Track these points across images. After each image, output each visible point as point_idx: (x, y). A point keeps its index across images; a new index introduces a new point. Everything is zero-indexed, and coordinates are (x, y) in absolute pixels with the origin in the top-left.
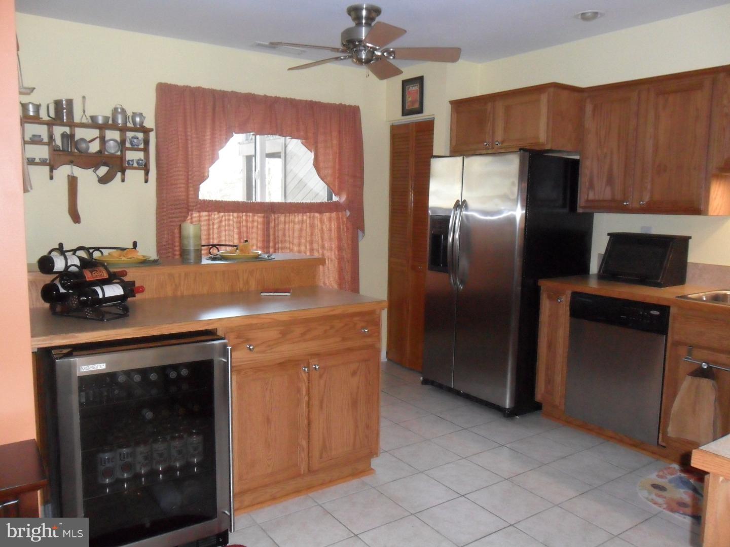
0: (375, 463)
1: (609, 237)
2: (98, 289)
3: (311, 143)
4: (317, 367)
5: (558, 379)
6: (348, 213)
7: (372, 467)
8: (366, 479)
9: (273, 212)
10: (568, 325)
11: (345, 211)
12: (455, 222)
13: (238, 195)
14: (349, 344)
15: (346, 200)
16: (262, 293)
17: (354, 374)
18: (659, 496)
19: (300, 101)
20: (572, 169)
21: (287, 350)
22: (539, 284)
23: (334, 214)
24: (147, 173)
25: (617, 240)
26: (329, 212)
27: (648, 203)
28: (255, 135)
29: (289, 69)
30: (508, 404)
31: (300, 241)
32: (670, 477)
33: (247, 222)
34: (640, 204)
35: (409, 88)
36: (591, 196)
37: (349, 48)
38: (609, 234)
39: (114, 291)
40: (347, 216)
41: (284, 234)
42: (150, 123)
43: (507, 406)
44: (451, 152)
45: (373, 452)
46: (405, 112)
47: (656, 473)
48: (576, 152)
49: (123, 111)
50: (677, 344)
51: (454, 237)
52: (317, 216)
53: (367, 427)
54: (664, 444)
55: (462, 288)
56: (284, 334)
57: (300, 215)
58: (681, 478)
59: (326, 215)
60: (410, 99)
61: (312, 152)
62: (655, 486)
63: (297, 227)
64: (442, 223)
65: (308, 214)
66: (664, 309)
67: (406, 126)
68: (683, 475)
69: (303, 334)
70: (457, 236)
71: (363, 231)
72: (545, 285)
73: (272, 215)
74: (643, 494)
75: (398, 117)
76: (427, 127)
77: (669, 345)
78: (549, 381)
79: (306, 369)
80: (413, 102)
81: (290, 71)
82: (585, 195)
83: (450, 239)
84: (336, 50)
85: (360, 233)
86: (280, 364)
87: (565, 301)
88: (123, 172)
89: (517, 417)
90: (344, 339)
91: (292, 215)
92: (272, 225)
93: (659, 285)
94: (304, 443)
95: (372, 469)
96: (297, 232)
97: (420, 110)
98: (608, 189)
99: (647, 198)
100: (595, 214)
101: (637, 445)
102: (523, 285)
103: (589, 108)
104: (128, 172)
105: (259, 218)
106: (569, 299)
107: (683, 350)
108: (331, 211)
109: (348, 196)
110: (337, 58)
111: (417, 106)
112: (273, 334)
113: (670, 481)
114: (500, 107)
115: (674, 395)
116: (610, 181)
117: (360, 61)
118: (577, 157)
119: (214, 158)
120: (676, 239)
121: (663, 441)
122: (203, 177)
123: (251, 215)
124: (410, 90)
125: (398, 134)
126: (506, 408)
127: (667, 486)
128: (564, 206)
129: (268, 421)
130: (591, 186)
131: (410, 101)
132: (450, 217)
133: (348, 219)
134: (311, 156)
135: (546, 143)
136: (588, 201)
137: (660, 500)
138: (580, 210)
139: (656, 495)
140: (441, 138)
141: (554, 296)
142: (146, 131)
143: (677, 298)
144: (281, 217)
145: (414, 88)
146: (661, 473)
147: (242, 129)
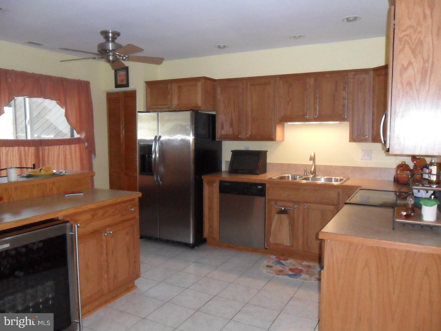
0: (137, 282)
1: (232, 152)
3: (62, 103)
4: (111, 232)
5: (216, 224)
6: (86, 144)
7: (136, 284)
8: (134, 291)
9: (41, 145)
10: (218, 197)
11: (84, 143)
12: (156, 148)
14: (125, 218)
15: (85, 136)
16: (65, 195)
17: (127, 234)
18: (271, 270)
19: (55, 77)
20: (212, 119)
21: (97, 224)
22: (202, 178)
23: (77, 145)
25: (236, 154)
26: (75, 144)
27: (250, 136)
29: (61, 61)
30: (191, 241)
31: (58, 163)
32: (272, 261)
33: (25, 152)
34: (247, 137)
35: (119, 72)
36: (223, 132)
37: (102, 53)
38: (231, 151)
40: (86, 146)
41: (48, 158)
43: (191, 243)
44: (147, 109)
45: (137, 276)
46: (117, 86)
47: (266, 261)
48: (213, 110)
50: (270, 200)
51: (155, 155)
52: (68, 146)
53: (135, 262)
54: (267, 247)
55: (161, 183)
56: (93, 216)
57: (58, 146)
58: (276, 261)
59: (73, 146)
60: (120, 79)
61: (63, 108)
62: (268, 266)
63: (56, 153)
64: (147, 148)
65: (62, 146)
66: (263, 185)
67: (118, 93)
68: (277, 259)
69: (103, 215)
70: (157, 155)
71: (95, 154)
72: (205, 178)
73: (41, 148)
74: (265, 271)
75: (112, 88)
76: (132, 95)
77: (266, 201)
78: (211, 226)
79: (106, 234)
80: (122, 81)
81: (61, 62)
82: (219, 132)
83: (154, 156)
84: (94, 54)
85: (93, 155)
86: (92, 233)
87: (216, 185)
89: (196, 248)
90: (122, 215)
91: (52, 147)
92: (41, 153)
93: (257, 174)
94: (106, 276)
95: (135, 286)
96: (56, 157)
97: (127, 85)
98: (231, 129)
99: (249, 133)
100: (223, 141)
101: (255, 250)
102: (195, 179)
103: (219, 90)
106: (218, 184)
107: (273, 203)
108: (76, 144)
109: (86, 134)
110: (94, 58)
111: (125, 83)
112: (87, 216)
113: (273, 263)
114: (175, 87)
115: (271, 224)
116: (231, 125)
117: (109, 61)
118: (214, 113)
120: (262, 152)
121: (267, 245)
124: (120, 73)
125: (111, 98)
126: (191, 244)
127: (272, 265)
128: (209, 138)
129: (87, 266)
130: (222, 128)
131: (120, 80)
132: (152, 145)
133: (86, 148)
134: (63, 111)
135: (201, 107)
136: (221, 135)
137: (272, 272)
138: (217, 140)
139: (270, 270)
140: (141, 102)
141: (210, 183)
143: (268, 180)
144: (46, 148)
145: (122, 73)
146: (268, 260)
147: (20, 94)
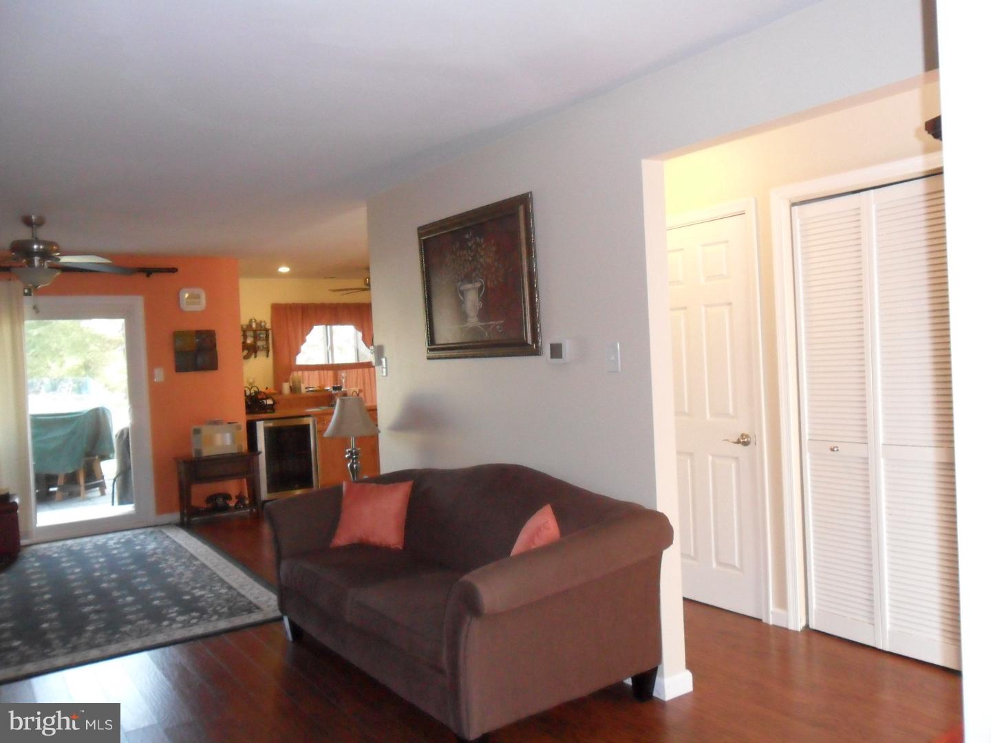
2: (265, 401)
13: (321, 361)
19: (352, 304)
24: (268, 352)
28: (327, 326)
33: (324, 376)
39: (270, 402)
41: (345, 380)
42: (268, 326)
49: (255, 320)
61: (360, 332)
73: (338, 371)
88: (256, 352)
92: (338, 376)
104: (258, 353)
105: (331, 373)
119: (304, 341)
122: (298, 352)
123: (326, 372)
134: (360, 334)
142: (267, 331)
144: (344, 371)
147: (319, 323)
